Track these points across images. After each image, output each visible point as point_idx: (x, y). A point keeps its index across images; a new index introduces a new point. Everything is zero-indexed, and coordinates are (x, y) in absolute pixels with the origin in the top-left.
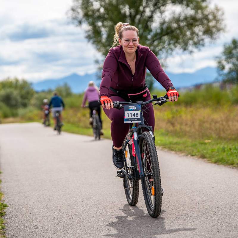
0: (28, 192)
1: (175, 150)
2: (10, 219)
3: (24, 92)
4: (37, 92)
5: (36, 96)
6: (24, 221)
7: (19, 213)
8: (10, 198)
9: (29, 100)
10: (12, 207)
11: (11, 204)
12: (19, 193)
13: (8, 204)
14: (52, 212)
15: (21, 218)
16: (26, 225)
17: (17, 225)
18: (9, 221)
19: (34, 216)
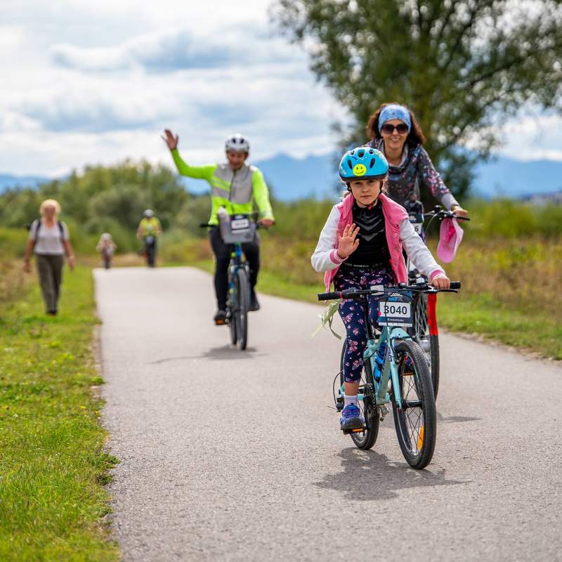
0: (167, 430)
1: (515, 344)
2: (123, 491)
3: (162, 195)
4: (193, 196)
5: (190, 204)
6: (156, 499)
7: (143, 479)
8: (124, 444)
9: (174, 214)
10: (129, 464)
11: (127, 457)
12: (146, 432)
13: (118, 457)
14: (221, 479)
15: (148, 491)
16: (161, 507)
17: (138, 507)
18: (121, 497)
19: (180, 487)
